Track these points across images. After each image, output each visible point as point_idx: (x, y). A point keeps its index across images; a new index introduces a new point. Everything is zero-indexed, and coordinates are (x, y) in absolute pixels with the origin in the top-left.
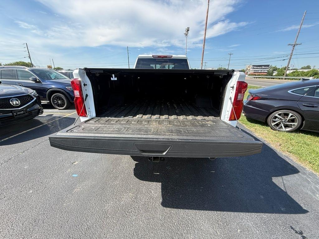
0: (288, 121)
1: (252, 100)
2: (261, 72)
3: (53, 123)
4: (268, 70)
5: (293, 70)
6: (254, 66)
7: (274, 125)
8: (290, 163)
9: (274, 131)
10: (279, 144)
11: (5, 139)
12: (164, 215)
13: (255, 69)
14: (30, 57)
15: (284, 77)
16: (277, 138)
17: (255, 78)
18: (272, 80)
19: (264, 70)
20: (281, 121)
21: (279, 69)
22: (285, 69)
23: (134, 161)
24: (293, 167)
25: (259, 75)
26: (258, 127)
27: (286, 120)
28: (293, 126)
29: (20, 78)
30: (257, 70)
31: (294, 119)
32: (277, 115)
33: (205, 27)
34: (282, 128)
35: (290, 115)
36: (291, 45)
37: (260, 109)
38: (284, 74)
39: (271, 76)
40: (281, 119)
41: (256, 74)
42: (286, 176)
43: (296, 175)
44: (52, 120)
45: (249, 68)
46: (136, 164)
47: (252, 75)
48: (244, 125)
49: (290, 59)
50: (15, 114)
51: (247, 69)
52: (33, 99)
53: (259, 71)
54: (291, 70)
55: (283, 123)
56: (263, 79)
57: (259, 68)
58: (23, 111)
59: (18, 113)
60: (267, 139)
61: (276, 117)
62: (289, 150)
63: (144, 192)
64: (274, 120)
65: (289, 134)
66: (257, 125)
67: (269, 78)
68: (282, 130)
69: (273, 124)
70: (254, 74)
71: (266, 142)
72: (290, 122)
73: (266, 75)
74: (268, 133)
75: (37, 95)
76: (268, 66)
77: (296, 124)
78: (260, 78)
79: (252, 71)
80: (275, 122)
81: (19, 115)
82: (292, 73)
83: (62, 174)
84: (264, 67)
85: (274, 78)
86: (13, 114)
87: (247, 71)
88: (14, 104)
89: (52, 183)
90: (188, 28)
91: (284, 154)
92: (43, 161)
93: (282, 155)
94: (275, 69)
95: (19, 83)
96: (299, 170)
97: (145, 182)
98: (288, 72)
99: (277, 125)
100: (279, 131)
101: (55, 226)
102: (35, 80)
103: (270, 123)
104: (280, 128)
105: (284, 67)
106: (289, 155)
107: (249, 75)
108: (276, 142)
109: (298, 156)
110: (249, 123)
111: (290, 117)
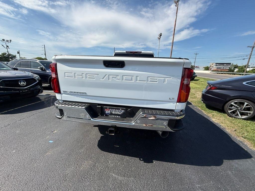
0: (244, 110)
1: (210, 89)
2: (223, 69)
3: (48, 100)
4: (229, 67)
5: (253, 67)
6: (217, 64)
7: (231, 112)
8: (244, 148)
9: (230, 118)
10: (234, 130)
11: (11, 110)
12: (115, 184)
13: (217, 66)
14: (45, 54)
15: (244, 73)
16: (233, 124)
17: (217, 73)
18: (233, 75)
19: (226, 68)
20: (237, 109)
21: (240, 66)
22: (245, 67)
23: (101, 134)
24: (246, 152)
25: (222, 71)
26: (215, 113)
27: (242, 108)
28: (249, 114)
29: (32, 67)
30: (220, 67)
31: (250, 108)
32: (233, 103)
33: (173, 33)
34: (238, 115)
35: (246, 104)
36: (250, 47)
37: (217, 98)
38: (244, 71)
39: (233, 72)
40: (236, 107)
41: (219, 70)
42: (238, 160)
43: (248, 160)
44: (48, 98)
45: (212, 66)
46: (102, 137)
47: (215, 71)
48: (203, 111)
49: (250, 58)
50: (21, 92)
51: (211, 66)
52: (36, 81)
53: (221, 67)
54: (251, 67)
55: (239, 111)
56: (225, 74)
57: (221, 65)
58: (27, 90)
59: (23, 91)
60: (223, 125)
61: (232, 105)
62: (243, 136)
63: (102, 161)
64: (230, 108)
65: (245, 122)
66: (214, 111)
67: (230, 74)
68: (238, 117)
69: (229, 111)
70: (217, 70)
71: (222, 127)
72: (246, 111)
73: (228, 71)
74: (225, 119)
75: (40, 79)
76: (230, 64)
77: (252, 112)
78: (222, 73)
79: (215, 68)
80: (231, 109)
81: (24, 92)
82: (252, 70)
83: (42, 140)
84: (226, 65)
85: (235, 74)
86: (19, 92)
87: (210, 68)
88: (21, 85)
89: (32, 146)
90: (161, 34)
91: (239, 139)
92: (31, 128)
93: (237, 140)
94: (236, 67)
95: (31, 70)
96: (252, 156)
97: (105, 152)
98: (248, 69)
99: (234, 112)
100: (235, 118)
101: (21, 183)
102: (42, 69)
103: (226, 111)
104: (236, 115)
105: (245, 65)
106: (244, 140)
107: (213, 71)
108: (231, 127)
109: (253, 142)
110: (207, 109)
111: (246, 106)
